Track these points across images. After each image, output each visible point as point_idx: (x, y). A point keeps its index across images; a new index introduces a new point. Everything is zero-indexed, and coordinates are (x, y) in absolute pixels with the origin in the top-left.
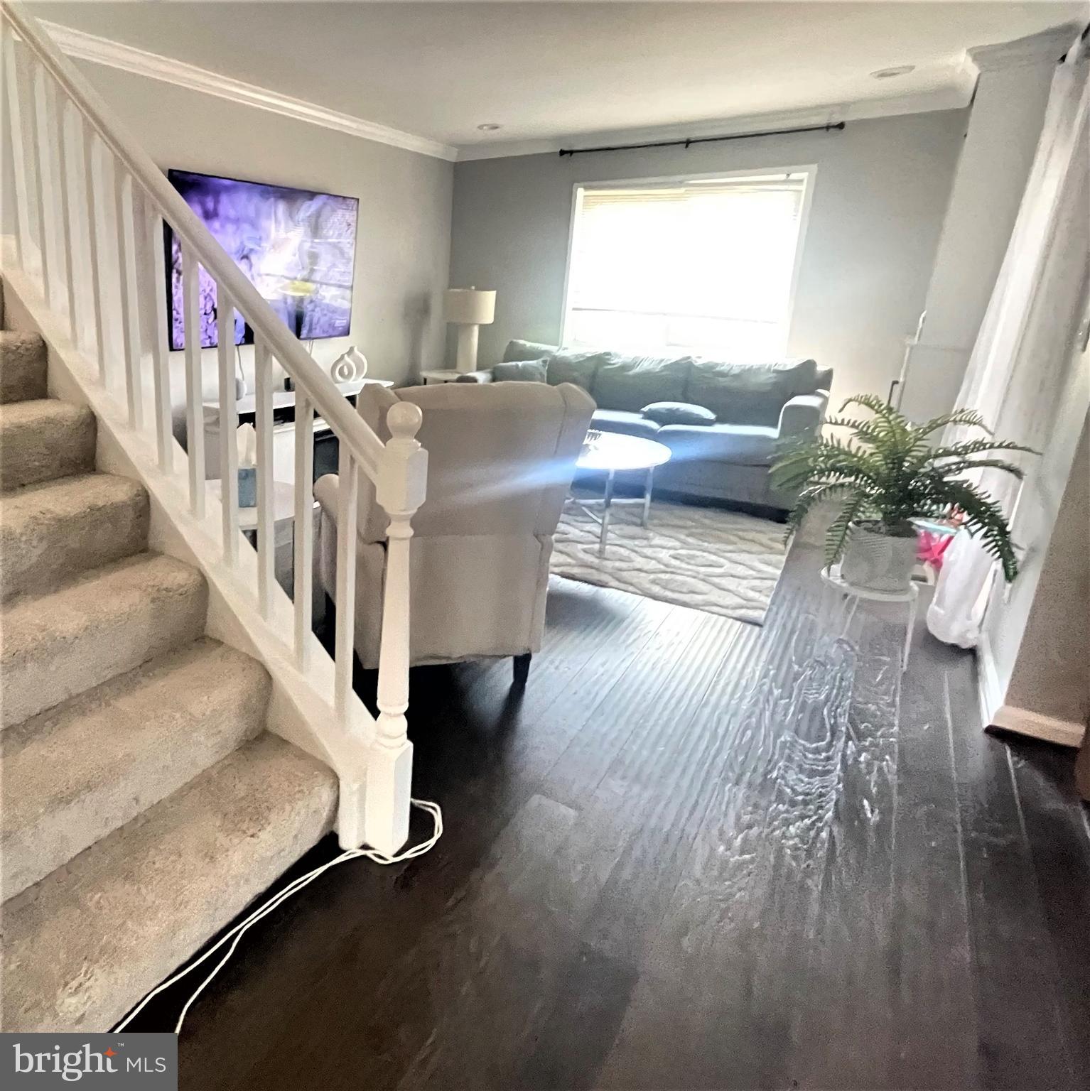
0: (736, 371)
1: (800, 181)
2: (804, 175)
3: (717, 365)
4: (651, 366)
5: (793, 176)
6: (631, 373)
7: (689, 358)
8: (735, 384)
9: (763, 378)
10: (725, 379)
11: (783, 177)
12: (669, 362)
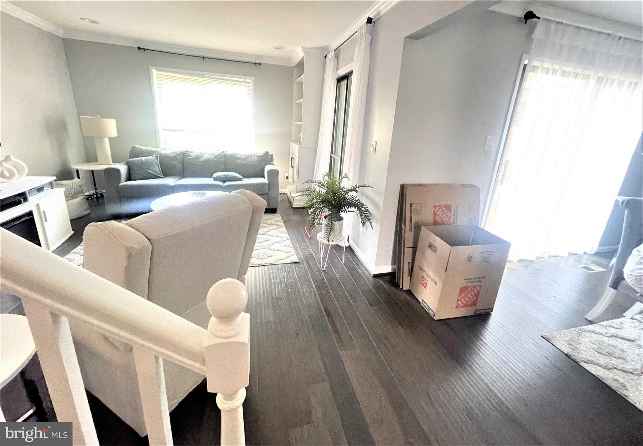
0: (243, 157)
1: (249, 83)
2: (250, 81)
3: (236, 154)
4: (209, 157)
5: (247, 80)
6: (200, 160)
7: (224, 152)
8: (244, 162)
9: (253, 159)
10: (240, 160)
11: (243, 80)
12: (216, 154)
